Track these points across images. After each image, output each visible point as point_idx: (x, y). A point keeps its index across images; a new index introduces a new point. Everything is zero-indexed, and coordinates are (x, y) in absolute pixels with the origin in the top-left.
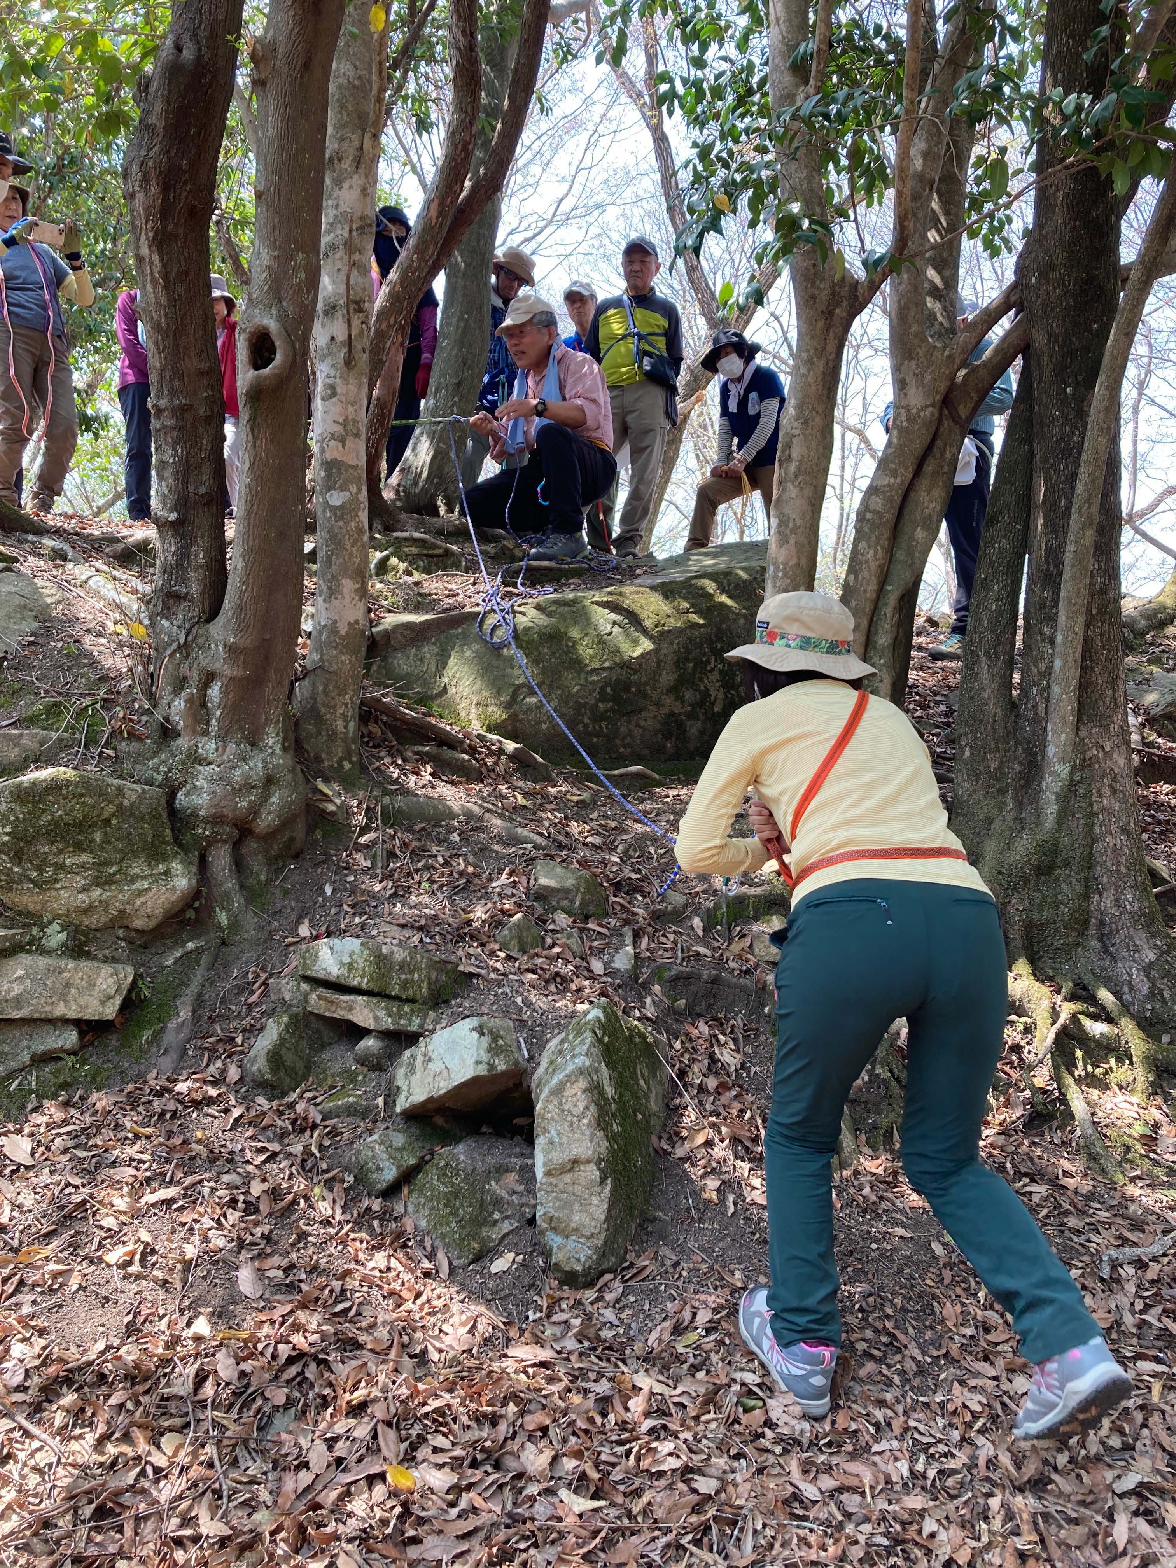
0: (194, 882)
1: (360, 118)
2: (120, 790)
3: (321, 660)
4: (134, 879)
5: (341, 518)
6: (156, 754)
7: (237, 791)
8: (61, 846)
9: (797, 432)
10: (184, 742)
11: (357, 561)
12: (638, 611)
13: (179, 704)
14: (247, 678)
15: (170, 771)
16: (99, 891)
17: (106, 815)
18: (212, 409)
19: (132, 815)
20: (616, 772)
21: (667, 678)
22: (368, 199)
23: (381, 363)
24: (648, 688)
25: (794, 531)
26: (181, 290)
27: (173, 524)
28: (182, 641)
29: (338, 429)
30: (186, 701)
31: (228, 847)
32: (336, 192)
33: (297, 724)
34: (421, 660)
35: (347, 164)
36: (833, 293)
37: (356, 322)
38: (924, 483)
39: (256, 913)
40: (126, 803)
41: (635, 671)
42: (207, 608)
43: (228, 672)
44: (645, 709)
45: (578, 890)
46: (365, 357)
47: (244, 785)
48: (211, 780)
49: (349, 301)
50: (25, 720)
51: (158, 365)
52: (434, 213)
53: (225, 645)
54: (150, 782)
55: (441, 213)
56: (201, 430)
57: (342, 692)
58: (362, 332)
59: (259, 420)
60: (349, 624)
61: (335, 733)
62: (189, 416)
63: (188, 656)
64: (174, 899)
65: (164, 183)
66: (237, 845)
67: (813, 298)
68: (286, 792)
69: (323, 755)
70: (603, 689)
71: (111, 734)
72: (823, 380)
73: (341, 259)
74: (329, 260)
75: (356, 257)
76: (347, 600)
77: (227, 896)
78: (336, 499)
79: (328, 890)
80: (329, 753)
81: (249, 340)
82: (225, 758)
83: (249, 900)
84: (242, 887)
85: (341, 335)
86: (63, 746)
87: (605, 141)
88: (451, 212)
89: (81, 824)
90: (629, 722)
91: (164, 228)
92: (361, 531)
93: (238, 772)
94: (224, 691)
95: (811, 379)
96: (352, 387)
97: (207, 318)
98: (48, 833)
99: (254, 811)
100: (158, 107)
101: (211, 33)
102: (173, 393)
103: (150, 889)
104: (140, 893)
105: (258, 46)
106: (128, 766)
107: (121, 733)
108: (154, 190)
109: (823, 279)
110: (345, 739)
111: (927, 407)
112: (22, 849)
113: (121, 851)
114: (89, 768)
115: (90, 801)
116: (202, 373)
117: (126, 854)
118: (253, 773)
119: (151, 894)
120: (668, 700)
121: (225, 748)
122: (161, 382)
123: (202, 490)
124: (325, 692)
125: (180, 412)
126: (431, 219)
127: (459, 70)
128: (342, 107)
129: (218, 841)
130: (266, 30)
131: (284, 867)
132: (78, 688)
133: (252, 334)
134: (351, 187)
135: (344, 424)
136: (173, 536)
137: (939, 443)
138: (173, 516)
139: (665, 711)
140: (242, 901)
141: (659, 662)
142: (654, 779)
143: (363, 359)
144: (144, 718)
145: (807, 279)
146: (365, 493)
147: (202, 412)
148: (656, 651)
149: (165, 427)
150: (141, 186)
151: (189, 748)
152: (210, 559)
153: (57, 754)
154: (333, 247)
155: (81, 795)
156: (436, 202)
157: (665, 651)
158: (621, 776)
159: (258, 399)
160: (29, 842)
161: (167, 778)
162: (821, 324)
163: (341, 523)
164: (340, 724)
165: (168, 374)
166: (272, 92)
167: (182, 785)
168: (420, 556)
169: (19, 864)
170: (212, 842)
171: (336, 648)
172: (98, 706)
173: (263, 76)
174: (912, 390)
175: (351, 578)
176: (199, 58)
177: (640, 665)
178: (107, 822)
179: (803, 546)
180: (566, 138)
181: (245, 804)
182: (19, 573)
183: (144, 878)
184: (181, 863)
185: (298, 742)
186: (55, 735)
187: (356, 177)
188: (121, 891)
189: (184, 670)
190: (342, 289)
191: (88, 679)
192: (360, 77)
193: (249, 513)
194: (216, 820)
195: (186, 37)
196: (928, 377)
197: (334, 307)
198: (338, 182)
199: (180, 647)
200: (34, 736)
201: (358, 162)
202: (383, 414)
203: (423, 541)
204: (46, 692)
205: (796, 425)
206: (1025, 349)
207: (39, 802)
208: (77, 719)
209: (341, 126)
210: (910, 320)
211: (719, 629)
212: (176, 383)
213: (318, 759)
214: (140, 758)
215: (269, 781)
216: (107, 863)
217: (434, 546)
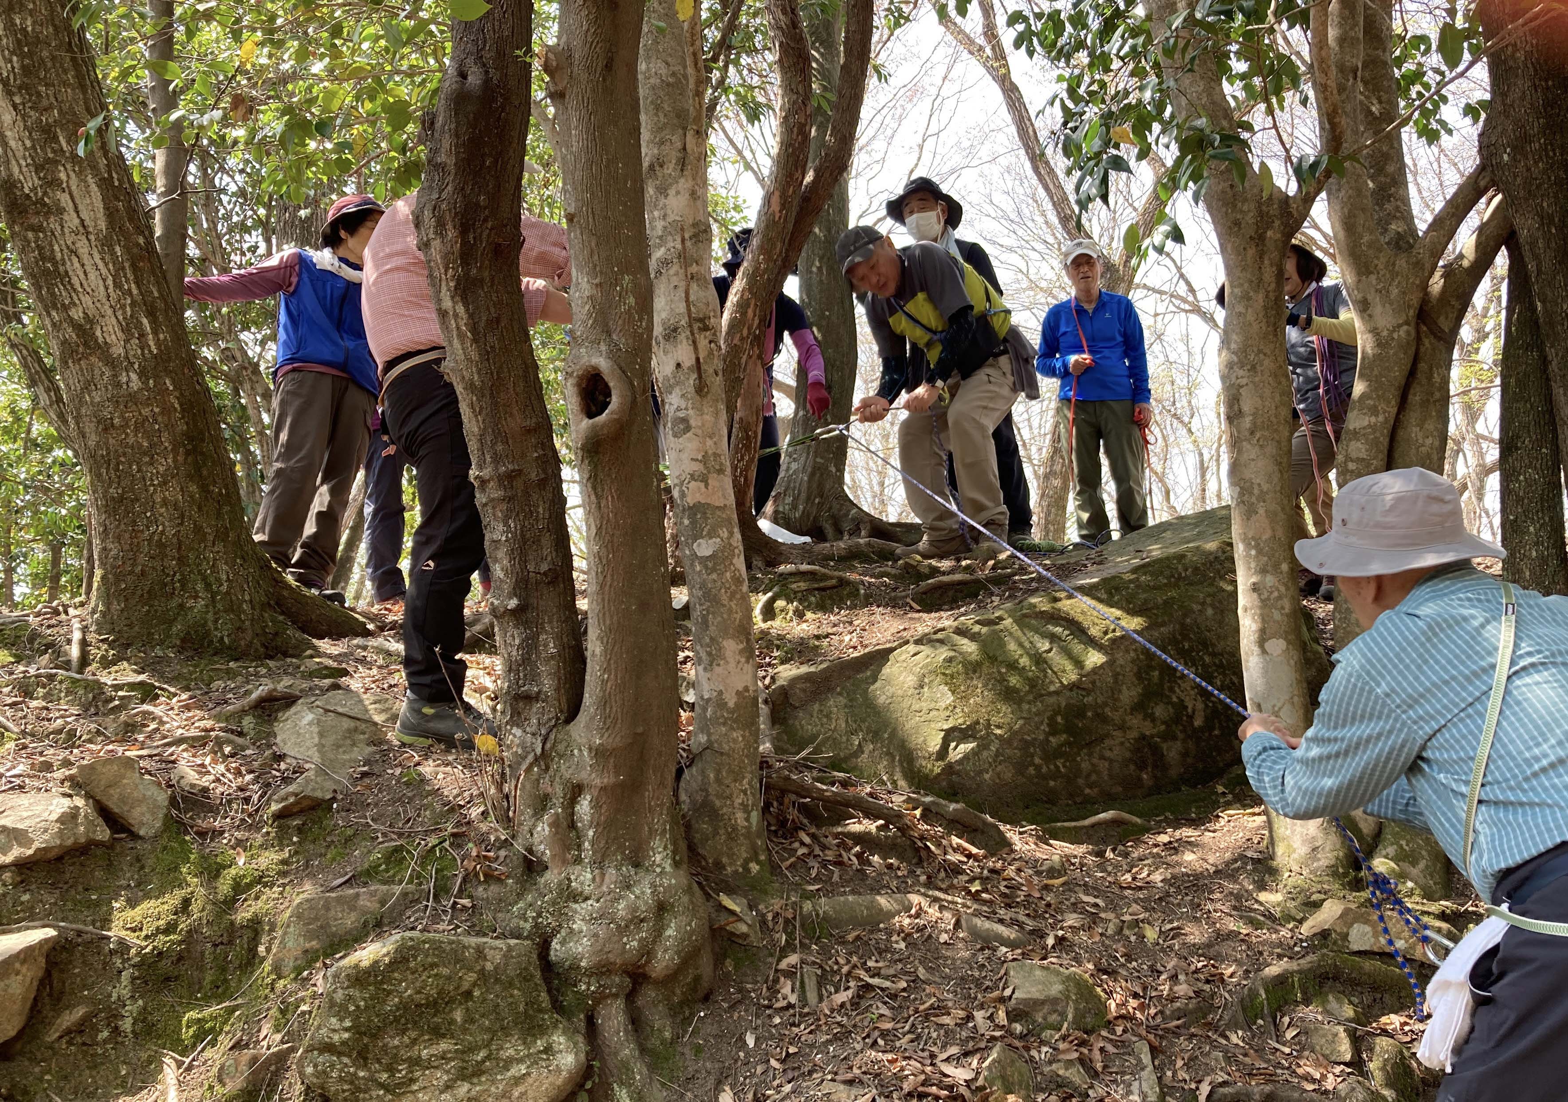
0: (582, 1056)
1: (678, 116)
2: (480, 951)
3: (709, 740)
4: (508, 1063)
5: (714, 570)
6: (520, 896)
7: (622, 930)
8: (414, 1034)
9: (1244, 381)
10: (551, 877)
11: (738, 616)
12: (1080, 618)
13: (543, 829)
14: (621, 785)
15: (539, 915)
16: (466, 1086)
17: (466, 986)
18: (544, 471)
19: (497, 980)
20: (1087, 822)
21: (1129, 694)
22: (699, 203)
23: (739, 380)
24: (1107, 710)
25: (1262, 498)
26: (492, 340)
27: (514, 612)
28: (539, 751)
29: (697, 467)
30: (550, 825)
31: (620, 1003)
32: (662, 201)
33: (688, 826)
34: (828, 717)
35: (670, 169)
36: (1261, 214)
37: (703, 343)
38: (1413, 417)
39: (663, 1085)
40: (489, 966)
41: (1089, 692)
42: (565, 707)
43: (598, 781)
44: (1107, 735)
45: (1068, 997)
46: (719, 379)
47: (631, 921)
48: (591, 920)
49: (692, 320)
50: (361, 874)
51: (476, 430)
52: (776, 207)
53: (590, 749)
54: (517, 934)
55: (784, 204)
56: (535, 496)
57: (738, 777)
58: (711, 353)
59: (601, 476)
60: (738, 693)
61: (735, 828)
62: (519, 484)
63: (547, 768)
64: (560, 1082)
65: (462, 224)
66: (630, 997)
67: (1237, 223)
68: (684, 919)
69: (725, 860)
70: (1052, 719)
71: (465, 880)
72: (1266, 315)
73: (677, 274)
74: (663, 279)
75: (694, 268)
76: (732, 664)
77: (625, 1066)
78: (705, 548)
79: (751, 1041)
80: (731, 856)
81: (578, 385)
82: (605, 889)
83: (653, 1068)
84: (643, 1050)
85: (688, 360)
86: (408, 901)
87: (950, 104)
88: (795, 203)
89: (435, 1002)
90: (1090, 755)
91: (467, 274)
92: (738, 581)
93: (622, 905)
94: (596, 805)
95: (1250, 317)
96: (707, 417)
97: (527, 367)
98: (397, 1020)
99: (647, 952)
100: (446, 143)
101: (498, 52)
102: (497, 460)
103: (528, 1074)
104: (518, 1080)
105: (550, 55)
106: (488, 916)
107: (477, 875)
108: (451, 233)
109: (1245, 200)
110: (748, 835)
111: (1399, 326)
112: (366, 1045)
113: (488, 1030)
114: (441, 927)
115: (445, 971)
116: (529, 431)
117: (494, 1033)
118: (640, 903)
119: (530, 1080)
120: (1135, 721)
121: (603, 875)
122: (481, 449)
123: (544, 567)
124: (718, 780)
125: (508, 479)
126: (773, 214)
127: (785, 49)
128: (658, 108)
129: (608, 997)
130: (559, 37)
131: (692, 1015)
132: (422, 824)
133: (581, 378)
134: (678, 193)
135: (704, 460)
136: (516, 626)
137: (1422, 366)
138: (513, 603)
139: (1133, 734)
140: (645, 1071)
141: (1116, 675)
142: (1135, 825)
143: (717, 383)
144: (503, 853)
145: (1226, 204)
146: (738, 536)
147: (533, 476)
148: (1110, 663)
149: (493, 500)
150: (436, 233)
151: (560, 884)
152: (562, 647)
153: (401, 914)
154: (666, 263)
155: (433, 965)
156: (777, 194)
157: (1121, 662)
158: (1093, 826)
159: (597, 452)
160: (374, 1037)
161: (536, 926)
162: (1251, 252)
163: (714, 576)
164: (740, 816)
165: (489, 439)
166: (572, 101)
167: (555, 932)
168: (810, 591)
169: (365, 1066)
170: (600, 998)
171: (724, 724)
172: (446, 844)
173: (560, 87)
174: (1377, 309)
175: (733, 637)
176: (487, 81)
177: (1093, 683)
178: (468, 994)
179: (1275, 514)
180: (909, 106)
181: (635, 943)
182: (347, 689)
183: (520, 1061)
184: (564, 1033)
185: (692, 848)
186: (397, 889)
187: (682, 180)
188: (493, 1082)
189: (545, 786)
190: (681, 307)
191: (433, 811)
192: (674, 74)
193: (602, 586)
194: (602, 970)
195: (470, 61)
196: (1395, 292)
197: (675, 330)
198: (663, 191)
199: (536, 759)
200: (373, 894)
201: (682, 164)
202: (748, 437)
203: (812, 573)
204: (384, 835)
205: (1241, 373)
206: (1510, 239)
207: (382, 982)
208: (423, 865)
209: (659, 129)
210: (1360, 229)
211: (1183, 625)
212: (500, 447)
213: (719, 866)
214: (502, 904)
215: (662, 908)
216: (472, 1049)
217: (825, 577)
